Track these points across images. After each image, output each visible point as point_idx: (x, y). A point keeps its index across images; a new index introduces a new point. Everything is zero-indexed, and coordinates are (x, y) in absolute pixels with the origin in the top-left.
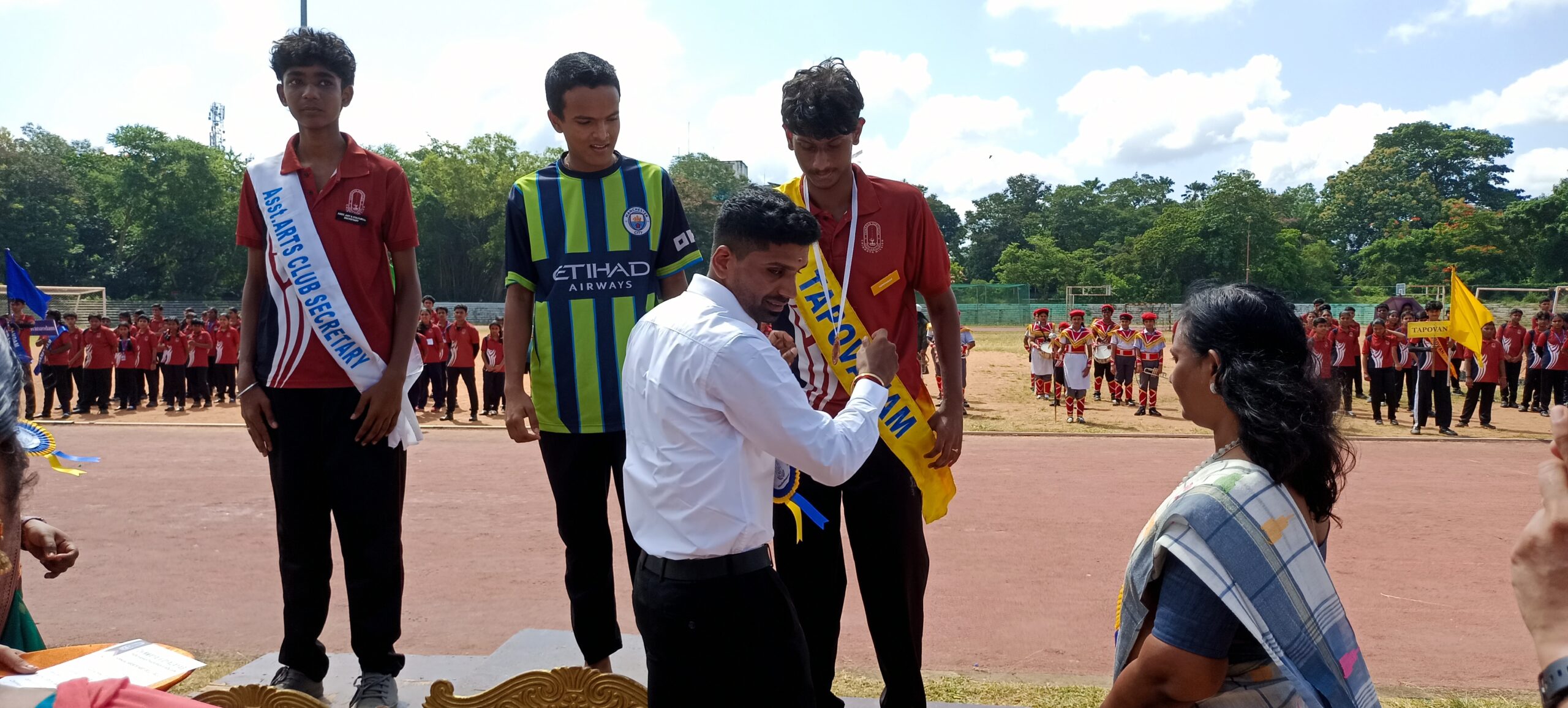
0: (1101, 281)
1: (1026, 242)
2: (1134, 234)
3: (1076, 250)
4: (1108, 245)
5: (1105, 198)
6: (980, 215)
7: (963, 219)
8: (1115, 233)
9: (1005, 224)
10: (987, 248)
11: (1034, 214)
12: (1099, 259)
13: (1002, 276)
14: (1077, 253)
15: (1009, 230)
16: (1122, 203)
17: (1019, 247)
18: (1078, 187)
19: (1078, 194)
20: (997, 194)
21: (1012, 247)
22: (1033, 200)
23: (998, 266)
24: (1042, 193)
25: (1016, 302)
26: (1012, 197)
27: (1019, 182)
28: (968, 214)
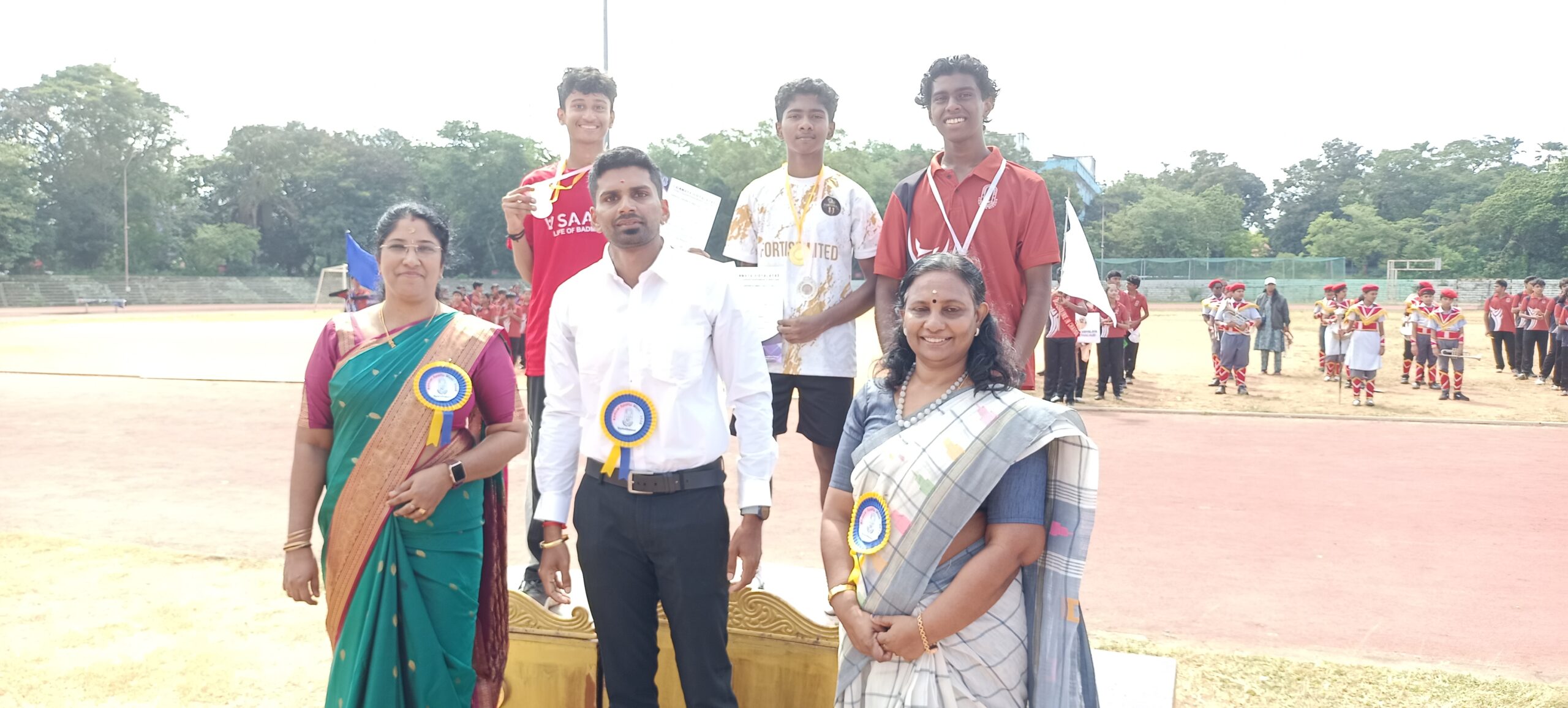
0: (1431, 254)
1: (1342, 212)
2: (1472, 201)
3: (1401, 219)
4: (1439, 214)
5: (1438, 161)
6: (1289, 184)
7: (1270, 189)
8: (1450, 200)
9: (1318, 193)
10: (1296, 218)
11: (1352, 180)
12: (1429, 229)
13: (1312, 249)
14: (1402, 223)
15: (1322, 199)
16: (1459, 167)
17: (1333, 217)
18: (1406, 151)
19: (1404, 157)
20: (1309, 160)
21: (1324, 218)
22: (1352, 165)
23: (1307, 238)
24: (1363, 157)
25: (1329, 277)
26: (1327, 163)
27: (1336, 147)
28: (1276, 182)
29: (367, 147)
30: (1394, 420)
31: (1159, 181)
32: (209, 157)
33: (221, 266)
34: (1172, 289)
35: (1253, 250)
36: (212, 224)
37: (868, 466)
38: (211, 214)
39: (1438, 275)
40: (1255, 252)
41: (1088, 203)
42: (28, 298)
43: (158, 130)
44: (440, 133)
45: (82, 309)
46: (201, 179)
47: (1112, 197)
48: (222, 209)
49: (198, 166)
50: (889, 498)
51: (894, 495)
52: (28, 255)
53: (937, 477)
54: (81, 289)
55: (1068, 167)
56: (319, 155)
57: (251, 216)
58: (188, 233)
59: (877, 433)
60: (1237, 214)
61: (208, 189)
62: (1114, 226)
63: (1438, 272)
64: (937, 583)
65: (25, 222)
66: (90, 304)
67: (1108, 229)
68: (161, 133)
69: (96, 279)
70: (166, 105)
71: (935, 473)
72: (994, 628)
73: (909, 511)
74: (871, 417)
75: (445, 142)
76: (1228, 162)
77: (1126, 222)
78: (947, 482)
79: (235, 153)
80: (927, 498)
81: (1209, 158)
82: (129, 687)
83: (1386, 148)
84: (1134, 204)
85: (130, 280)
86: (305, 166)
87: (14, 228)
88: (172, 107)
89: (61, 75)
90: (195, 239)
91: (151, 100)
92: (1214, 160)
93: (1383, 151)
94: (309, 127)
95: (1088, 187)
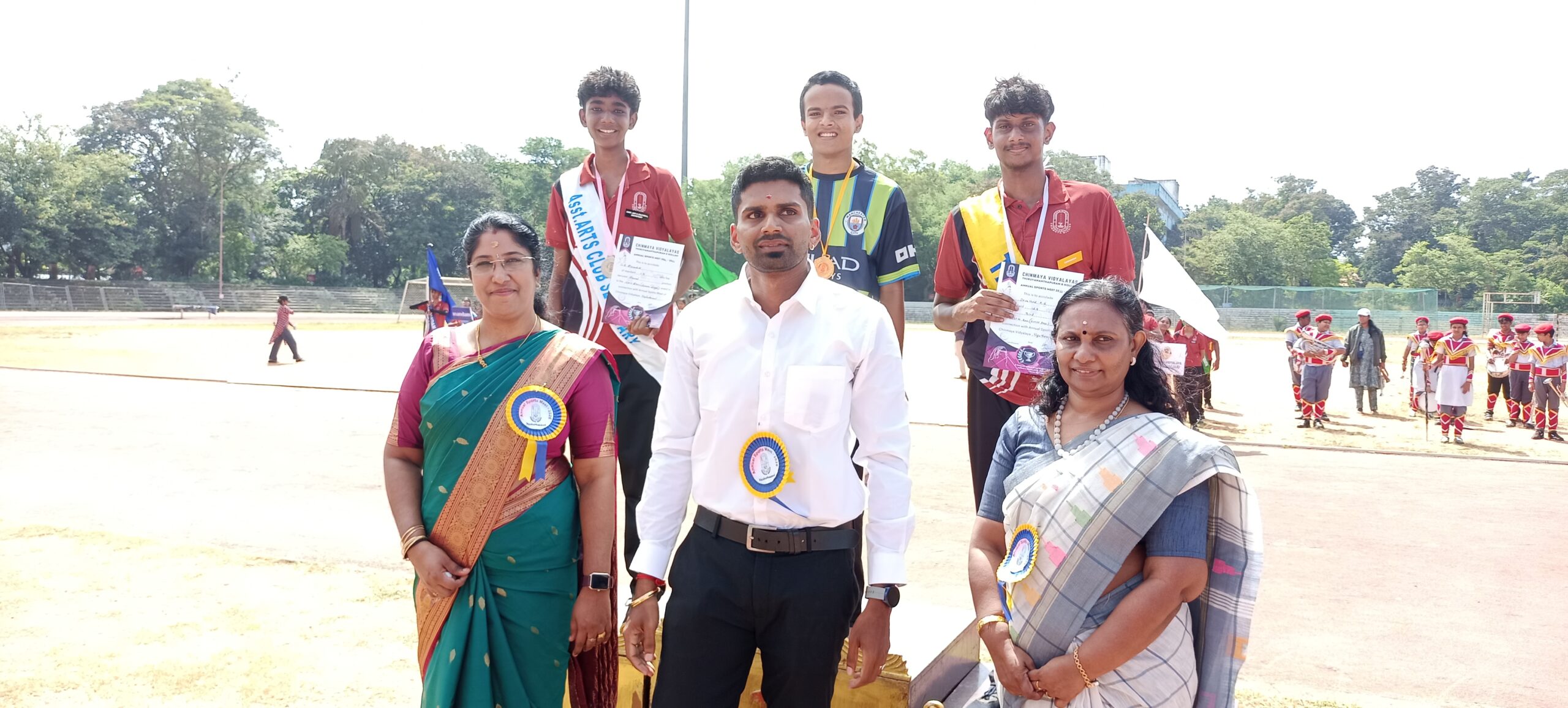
0: (1530, 287)
1: (1436, 242)
3: (1499, 251)
4: (1540, 246)
5: (1539, 191)
6: (1381, 212)
7: (1360, 217)
8: (1551, 231)
9: (1411, 221)
10: (1389, 247)
11: (1447, 209)
12: (1527, 261)
13: (1404, 279)
14: (1501, 254)
15: (1416, 228)
16: (1561, 198)
17: (1428, 247)
18: (1504, 180)
19: (1504, 187)
20: (1402, 188)
21: (1418, 247)
22: (1447, 195)
23: (1399, 268)
24: (1458, 186)
25: (1421, 309)
26: (1420, 191)
27: (1430, 175)
28: (1367, 210)
29: (454, 162)
30: (1485, 459)
31: (1244, 206)
32: (301, 170)
33: (311, 276)
34: (1256, 318)
35: (1341, 279)
36: (303, 235)
37: (1019, 496)
38: (303, 225)
39: (1540, 309)
40: (1343, 282)
41: (1170, 228)
42: (128, 303)
43: (253, 145)
44: (523, 150)
45: (177, 315)
46: (294, 191)
47: (1195, 222)
48: (313, 220)
49: (291, 179)
50: (1042, 530)
51: (1048, 526)
52: (128, 261)
53: (1093, 509)
54: (178, 295)
55: (1150, 191)
56: (407, 170)
57: (340, 227)
58: (281, 243)
59: (1029, 462)
60: (1326, 242)
61: (300, 201)
62: (1198, 252)
63: (1536, 305)
64: (1095, 617)
65: (127, 230)
66: (186, 310)
67: (1193, 256)
68: (257, 146)
69: (192, 286)
70: (262, 119)
71: (1092, 505)
72: (1156, 666)
73: (1064, 543)
74: (1022, 445)
75: (526, 159)
76: (1317, 189)
77: (1211, 248)
78: (1105, 515)
79: (326, 166)
80: (1083, 530)
81: (1296, 184)
82: (195, 686)
83: (1483, 176)
84: (1219, 231)
85: (223, 287)
86: (394, 181)
87: (116, 235)
88: (268, 121)
89: (163, 90)
90: (287, 249)
91: (249, 115)
92: (1302, 187)
93: (1480, 180)
94: (398, 142)
95: (1170, 212)
